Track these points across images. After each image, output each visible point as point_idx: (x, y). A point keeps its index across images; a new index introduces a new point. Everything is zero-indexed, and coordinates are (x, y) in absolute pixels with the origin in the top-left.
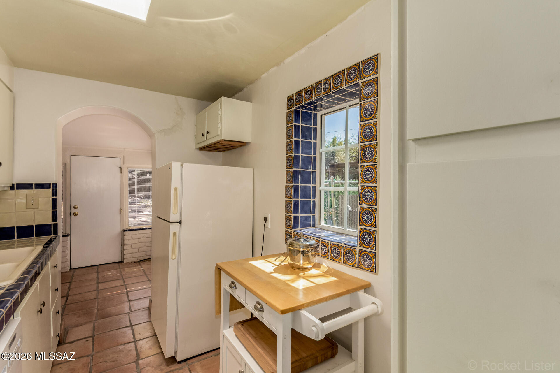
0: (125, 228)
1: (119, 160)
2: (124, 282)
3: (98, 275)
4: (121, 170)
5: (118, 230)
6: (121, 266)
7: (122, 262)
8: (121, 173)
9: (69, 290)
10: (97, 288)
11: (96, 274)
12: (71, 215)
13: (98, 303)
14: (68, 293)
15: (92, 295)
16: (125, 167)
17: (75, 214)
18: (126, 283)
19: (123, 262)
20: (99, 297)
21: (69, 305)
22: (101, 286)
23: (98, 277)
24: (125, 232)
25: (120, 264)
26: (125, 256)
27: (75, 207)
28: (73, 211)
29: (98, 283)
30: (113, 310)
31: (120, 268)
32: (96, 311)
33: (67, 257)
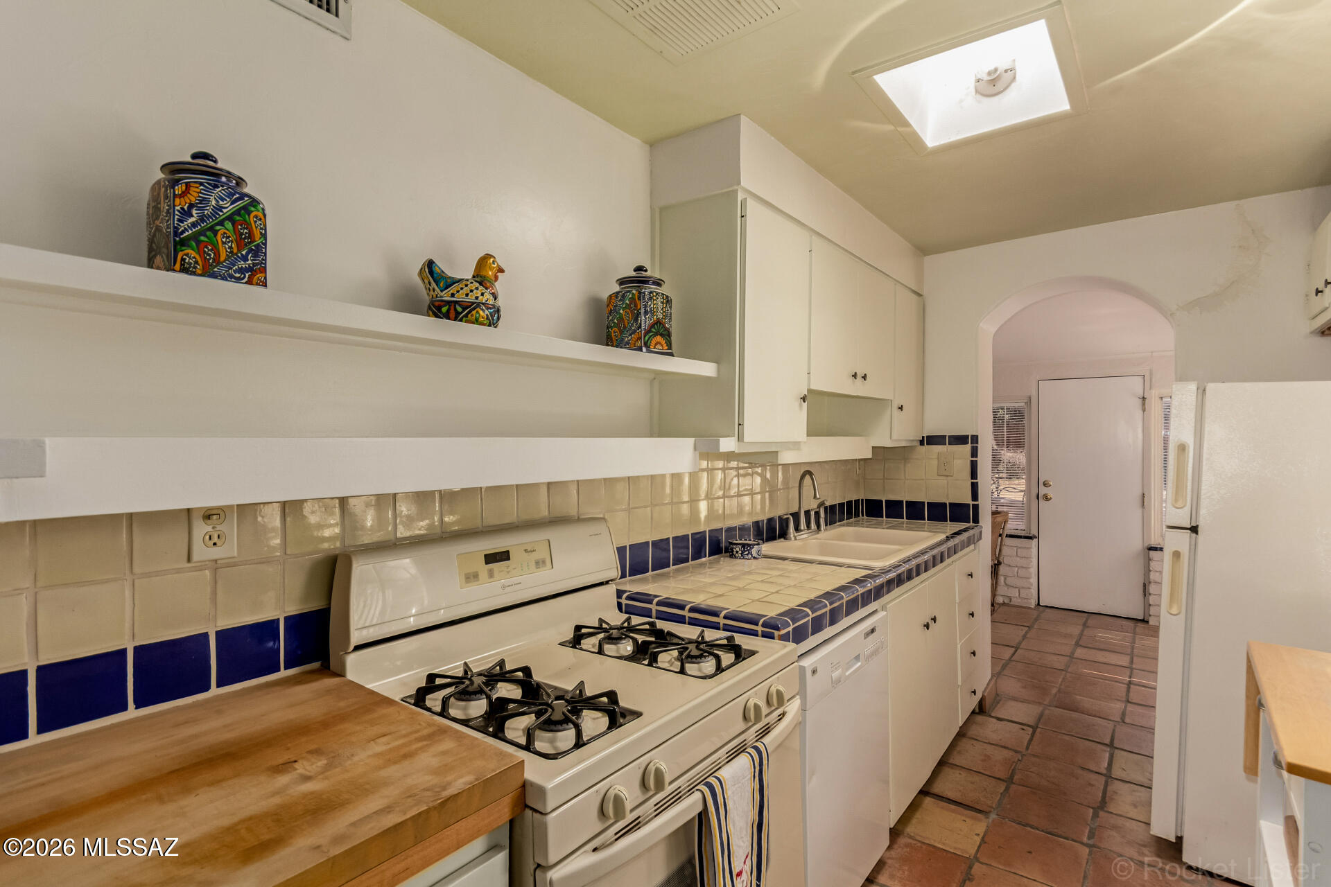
0: (1153, 543)
1: (1140, 379)
2: (1132, 662)
3: (1083, 631)
4: (1144, 404)
5: (1137, 545)
6: (1138, 630)
7: (1144, 621)
8: (1144, 410)
9: (1023, 639)
10: (1073, 653)
11: (1080, 628)
12: (1038, 498)
13: (1063, 679)
14: (1020, 643)
15: (1059, 662)
16: (1153, 395)
17: (1047, 498)
18: (1134, 666)
19: (1147, 622)
20: (1070, 670)
21: (1014, 663)
22: (1080, 652)
23: (1081, 635)
24: (1152, 553)
25: (1140, 625)
26: (1151, 608)
27: (1045, 484)
28: (1043, 490)
29: (1077, 644)
30: (1086, 702)
31: (1135, 633)
32: (1054, 691)
33: (1032, 580)
